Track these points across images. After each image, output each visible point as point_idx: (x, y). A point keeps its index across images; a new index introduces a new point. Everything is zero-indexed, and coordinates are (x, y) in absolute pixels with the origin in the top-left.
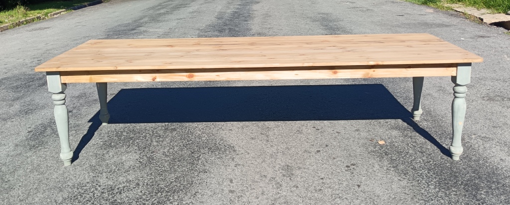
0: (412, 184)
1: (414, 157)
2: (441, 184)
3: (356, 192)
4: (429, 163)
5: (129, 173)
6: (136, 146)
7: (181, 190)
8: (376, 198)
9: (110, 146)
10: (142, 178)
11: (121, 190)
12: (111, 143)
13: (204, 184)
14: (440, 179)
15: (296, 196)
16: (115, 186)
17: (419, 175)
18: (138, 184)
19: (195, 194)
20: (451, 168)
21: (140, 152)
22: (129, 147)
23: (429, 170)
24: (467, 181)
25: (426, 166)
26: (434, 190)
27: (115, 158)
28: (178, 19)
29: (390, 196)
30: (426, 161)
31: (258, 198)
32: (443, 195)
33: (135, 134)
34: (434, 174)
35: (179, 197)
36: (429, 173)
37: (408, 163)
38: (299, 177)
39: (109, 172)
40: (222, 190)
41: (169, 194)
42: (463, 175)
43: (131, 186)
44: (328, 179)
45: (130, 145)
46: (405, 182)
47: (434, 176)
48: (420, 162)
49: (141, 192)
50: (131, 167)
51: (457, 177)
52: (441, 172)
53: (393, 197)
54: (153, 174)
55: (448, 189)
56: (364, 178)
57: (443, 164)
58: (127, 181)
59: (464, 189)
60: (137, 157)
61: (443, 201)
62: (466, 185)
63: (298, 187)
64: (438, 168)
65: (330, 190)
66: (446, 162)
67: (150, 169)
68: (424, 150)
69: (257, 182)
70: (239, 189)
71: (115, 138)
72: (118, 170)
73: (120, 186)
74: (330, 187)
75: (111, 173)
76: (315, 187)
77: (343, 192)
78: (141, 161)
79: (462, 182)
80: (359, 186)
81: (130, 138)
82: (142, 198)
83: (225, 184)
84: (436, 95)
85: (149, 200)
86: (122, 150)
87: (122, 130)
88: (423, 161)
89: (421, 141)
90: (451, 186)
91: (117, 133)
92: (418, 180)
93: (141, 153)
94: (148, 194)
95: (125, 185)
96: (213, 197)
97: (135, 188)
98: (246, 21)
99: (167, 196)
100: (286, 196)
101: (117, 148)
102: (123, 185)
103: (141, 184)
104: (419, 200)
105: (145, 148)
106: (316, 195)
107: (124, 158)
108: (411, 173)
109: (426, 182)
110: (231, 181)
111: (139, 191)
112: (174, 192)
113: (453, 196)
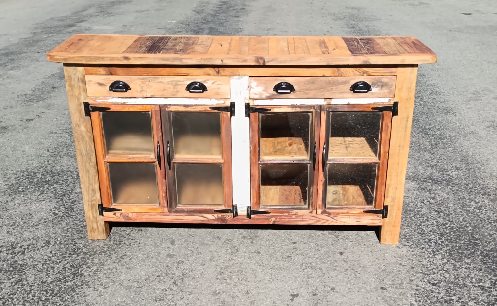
0: (413, 253)
1: (426, 218)
2: (452, 253)
3: (335, 261)
4: (444, 225)
5: (38, 227)
6: (52, 192)
7: (104, 252)
8: (360, 269)
9: (17, 191)
10: (54, 235)
11: (25, 249)
12: (18, 188)
13: (136, 245)
14: (452, 247)
15: (255, 264)
16: (18, 243)
17: (425, 242)
18: (48, 243)
19: (121, 257)
20: (472, 234)
21: (56, 200)
22: (42, 194)
23: (442, 235)
24: (489, 251)
25: (439, 229)
26: (440, 262)
27: (22, 208)
28: (138, 11)
29: (379, 267)
30: (441, 222)
31: (204, 265)
32: (451, 267)
33: (52, 177)
34: (447, 240)
35: (99, 260)
36: (440, 239)
37: (416, 225)
38: (264, 240)
39: (12, 226)
40: (159, 253)
41: (88, 256)
42: (486, 242)
43: (39, 244)
44: (302, 243)
45: (44, 191)
46: (405, 249)
47: (446, 243)
48: (433, 224)
49: (51, 252)
50: (42, 220)
51: (476, 245)
52: (458, 238)
53: (384, 268)
54: (70, 230)
55: (461, 259)
56: (351, 243)
57: (463, 228)
58: (34, 237)
59: (482, 261)
60: (52, 207)
61: (449, 275)
62: (487, 255)
63: (259, 252)
64: (454, 232)
65: (301, 258)
66: (468, 225)
67: (67, 224)
68: (443, 209)
69: (207, 244)
70: (181, 253)
71: (24, 181)
72: (24, 223)
73: (25, 244)
74: (302, 254)
75: (14, 227)
76: (282, 253)
77: (318, 260)
78: (57, 212)
79: (482, 252)
80: (341, 253)
81: (46, 181)
82: (51, 260)
83: (164, 245)
84: (482, 133)
85: (60, 262)
86: (33, 197)
87: (36, 170)
88: (437, 222)
89: (442, 197)
90: (465, 257)
91: (29, 175)
92: (423, 248)
93: (57, 202)
94: (60, 255)
95: (30, 242)
96: (144, 262)
97: (44, 247)
98: (237, 17)
99: (84, 258)
100: (241, 263)
101: (26, 195)
102: (28, 242)
103: (52, 242)
104: (416, 273)
105: (64, 196)
106: (281, 263)
107: (34, 207)
108: (416, 238)
109: (433, 251)
110: (173, 243)
111: (48, 251)
112: (93, 255)
113: (463, 269)
